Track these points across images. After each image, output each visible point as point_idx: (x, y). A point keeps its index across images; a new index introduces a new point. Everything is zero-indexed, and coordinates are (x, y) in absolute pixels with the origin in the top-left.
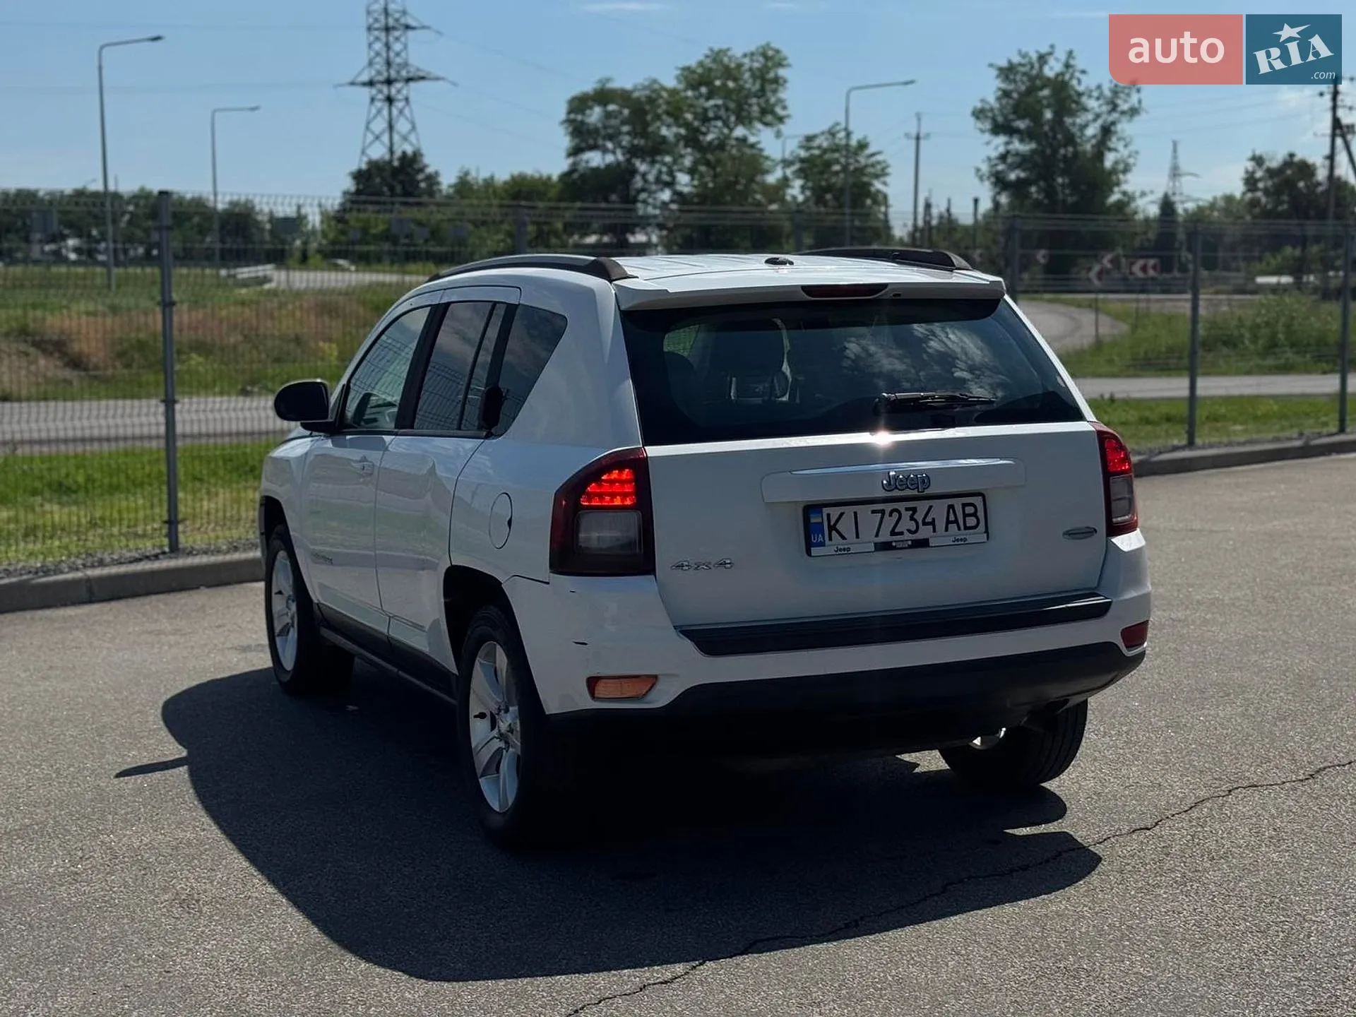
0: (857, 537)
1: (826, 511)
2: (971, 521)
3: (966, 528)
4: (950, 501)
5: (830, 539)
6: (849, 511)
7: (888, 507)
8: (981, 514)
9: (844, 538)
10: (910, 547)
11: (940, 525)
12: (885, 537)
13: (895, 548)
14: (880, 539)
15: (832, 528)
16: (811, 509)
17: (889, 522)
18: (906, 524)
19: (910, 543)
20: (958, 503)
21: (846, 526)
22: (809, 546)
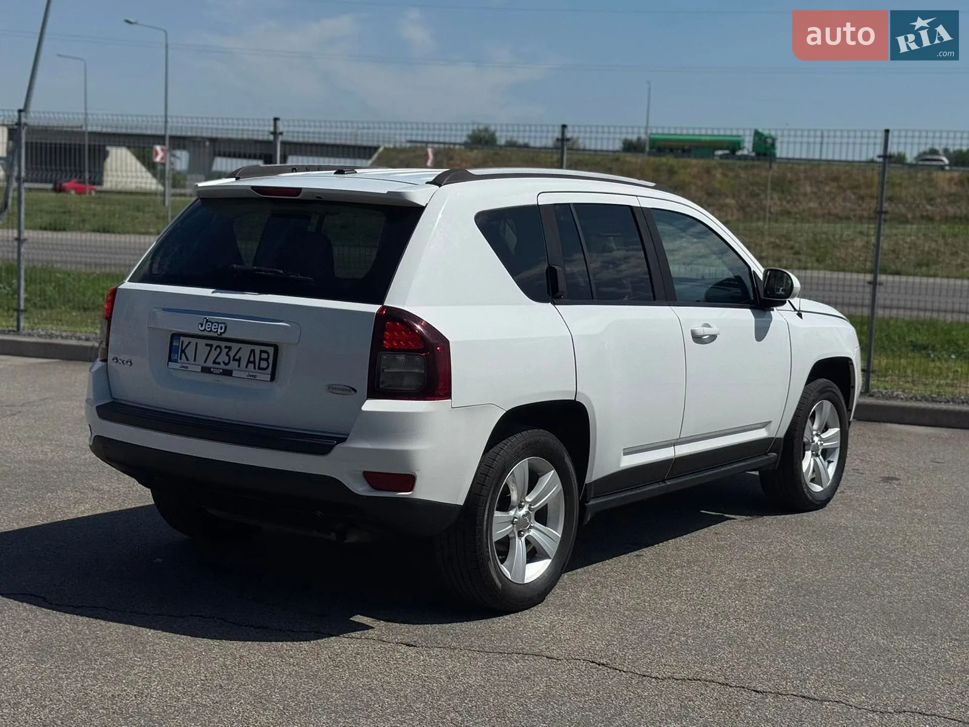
0: (195, 360)
1: (182, 338)
2: (264, 364)
3: (259, 368)
4: (253, 347)
5: (181, 359)
6: (194, 341)
7: (215, 343)
8: (271, 360)
9: (188, 360)
10: (221, 374)
11: (244, 362)
12: (210, 364)
13: (212, 373)
14: (207, 365)
15: (183, 351)
16: (175, 336)
17: (214, 354)
18: (223, 358)
19: (221, 371)
20: (258, 349)
21: (190, 352)
22: (170, 360)
